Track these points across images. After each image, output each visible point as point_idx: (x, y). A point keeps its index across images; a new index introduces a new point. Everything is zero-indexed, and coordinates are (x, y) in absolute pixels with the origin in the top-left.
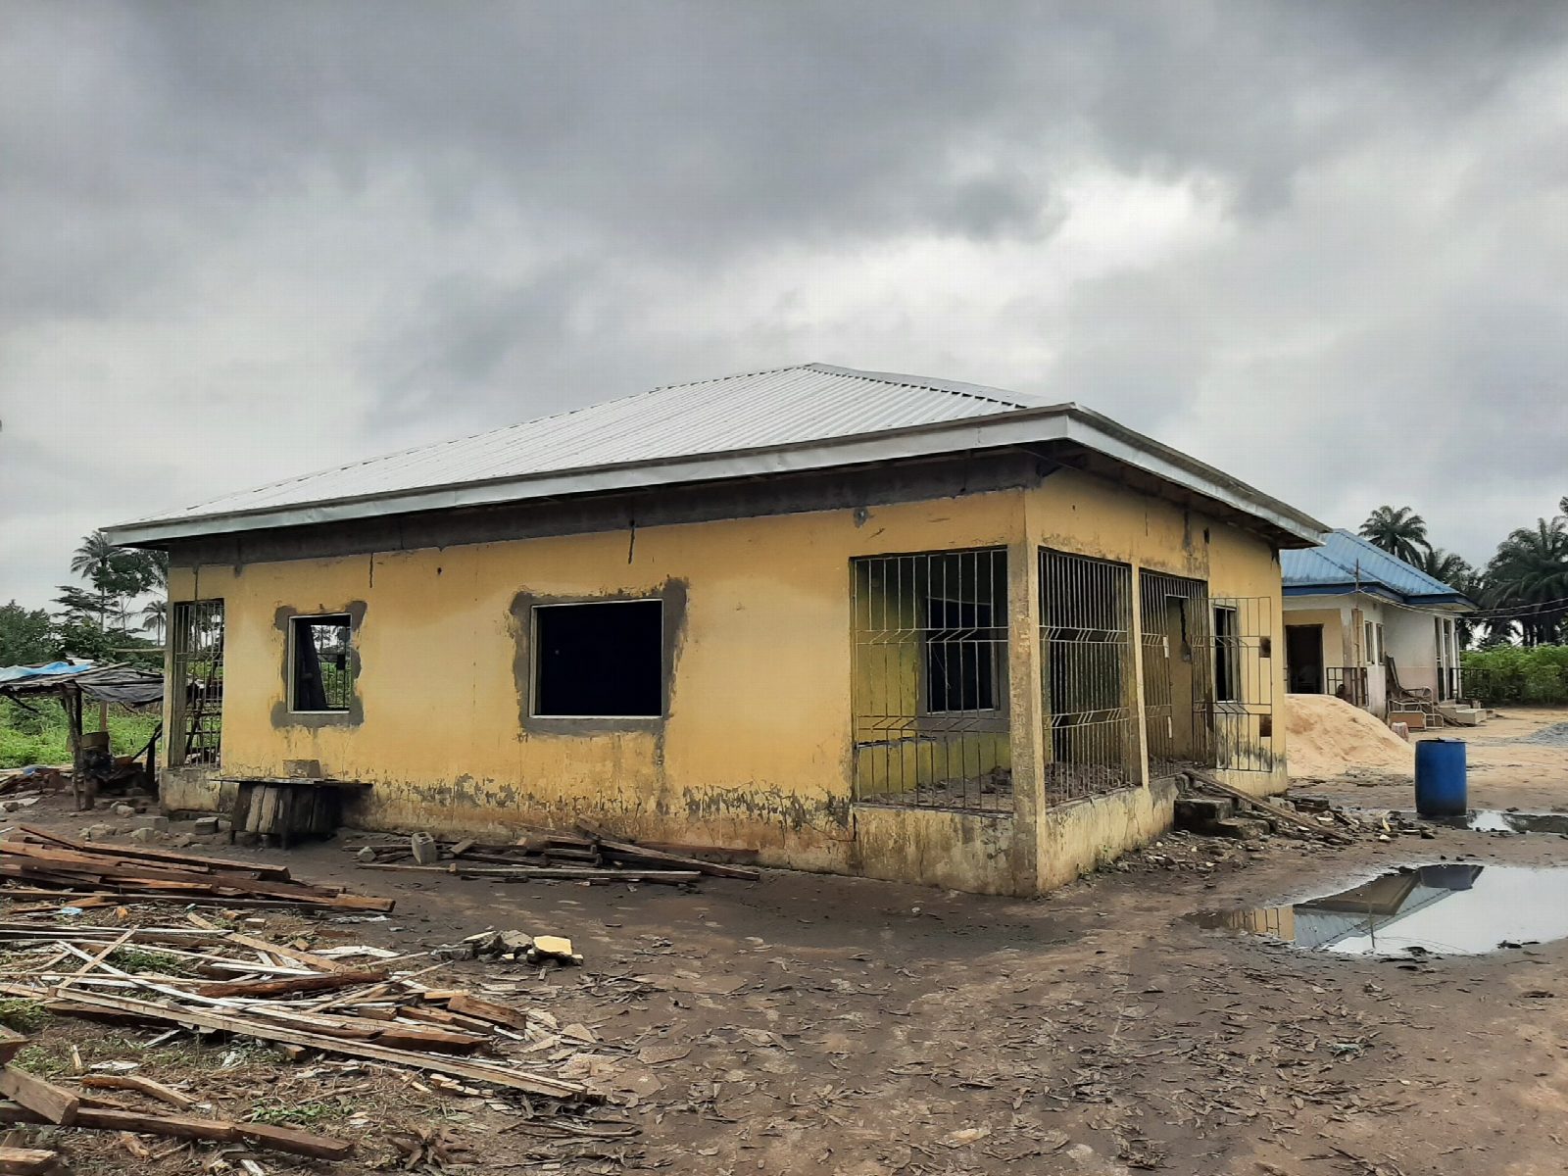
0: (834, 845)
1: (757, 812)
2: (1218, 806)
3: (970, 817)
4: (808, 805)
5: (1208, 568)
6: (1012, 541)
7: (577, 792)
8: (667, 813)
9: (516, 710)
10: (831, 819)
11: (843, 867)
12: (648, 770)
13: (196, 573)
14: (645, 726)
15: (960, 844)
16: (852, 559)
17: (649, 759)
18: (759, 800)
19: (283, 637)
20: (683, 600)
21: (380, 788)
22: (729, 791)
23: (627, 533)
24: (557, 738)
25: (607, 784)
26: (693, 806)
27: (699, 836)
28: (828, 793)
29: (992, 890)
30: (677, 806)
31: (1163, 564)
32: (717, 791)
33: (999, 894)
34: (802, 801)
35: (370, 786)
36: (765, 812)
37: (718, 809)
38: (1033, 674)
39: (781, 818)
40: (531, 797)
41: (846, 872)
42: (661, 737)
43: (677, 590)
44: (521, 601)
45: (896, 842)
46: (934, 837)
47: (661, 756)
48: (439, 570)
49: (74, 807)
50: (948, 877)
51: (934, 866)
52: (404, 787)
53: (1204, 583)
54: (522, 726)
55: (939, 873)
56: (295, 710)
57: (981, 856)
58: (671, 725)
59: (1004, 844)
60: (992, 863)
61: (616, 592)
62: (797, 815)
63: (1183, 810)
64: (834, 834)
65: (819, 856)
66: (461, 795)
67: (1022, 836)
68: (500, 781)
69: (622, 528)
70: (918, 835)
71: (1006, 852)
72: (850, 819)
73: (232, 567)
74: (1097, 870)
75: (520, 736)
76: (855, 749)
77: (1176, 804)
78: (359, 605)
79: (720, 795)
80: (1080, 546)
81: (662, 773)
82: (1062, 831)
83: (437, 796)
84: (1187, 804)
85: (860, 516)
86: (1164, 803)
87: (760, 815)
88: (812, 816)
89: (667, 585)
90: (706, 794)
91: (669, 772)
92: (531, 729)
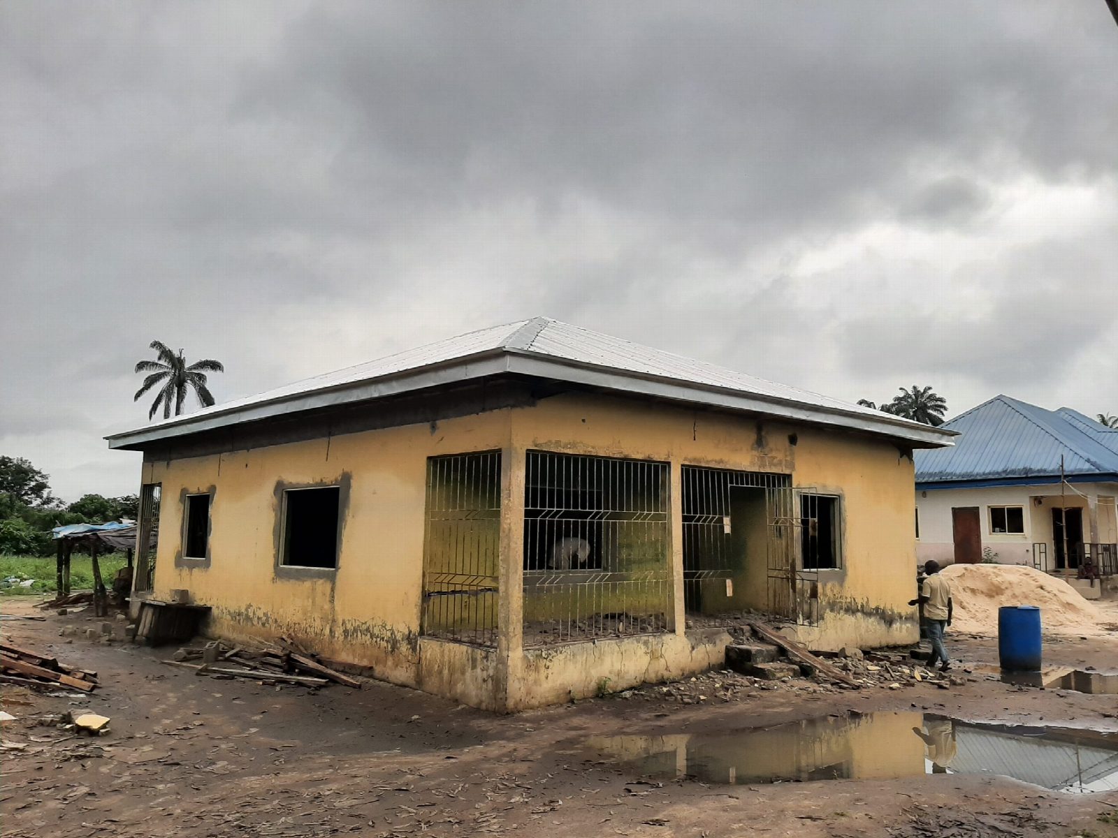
0: (409, 666)
1: (375, 639)
2: (753, 652)
3: (476, 650)
4: (399, 637)
5: (794, 465)
6: (504, 446)
7: (296, 619)
8: (334, 637)
9: (271, 561)
10: (409, 647)
11: (412, 682)
12: (327, 606)
13: (153, 466)
14: (320, 576)
15: (470, 669)
16: (429, 458)
17: (328, 599)
18: (376, 631)
19: (182, 508)
20: (348, 487)
21: (215, 611)
22: (363, 624)
23: (326, 439)
24: (289, 581)
25: (309, 615)
26: (346, 632)
27: (348, 655)
28: (409, 628)
29: (484, 706)
30: (339, 632)
31: (721, 461)
32: (358, 623)
33: (487, 710)
34: (396, 633)
35: (210, 608)
36: (379, 639)
37: (357, 636)
38: (513, 545)
39: (386, 645)
40: (276, 621)
41: (414, 686)
42: (334, 583)
43: (347, 478)
44: (280, 486)
45: (439, 666)
46: (458, 664)
47: (333, 597)
48: (247, 465)
49: (94, 614)
50: (463, 694)
51: (456, 685)
52: (224, 611)
53: (790, 476)
54: (275, 572)
55: (458, 691)
56: (187, 556)
57: (480, 680)
58: (340, 574)
59: (491, 672)
60: (484, 686)
61: (319, 481)
62: (393, 643)
63: (731, 654)
64: (410, 658)
65: (402, 674)
66: (248, 618)
67: (500, 666)
68: (263, 610)
69: (325, 436)
70: (450, 662)
71: (492, 677)
72: (418, 648)
73: (166, 462)
74: (597, 696)
75: (273, 579)
76: (426, 596)
77: (728, 650)
78: (213, 488)
79: (358, 626)
80: (590, 449)
81: (333, 608)
82: (548, 664)
83: (238, 618)
84: (733, 648)
85: (434, 427)
86: (709, 647)
87: (376, 642)
88: (400, 644)
89: (342, 476)
90: (352, 625)
91: (336, 608)
92: (279, 574)
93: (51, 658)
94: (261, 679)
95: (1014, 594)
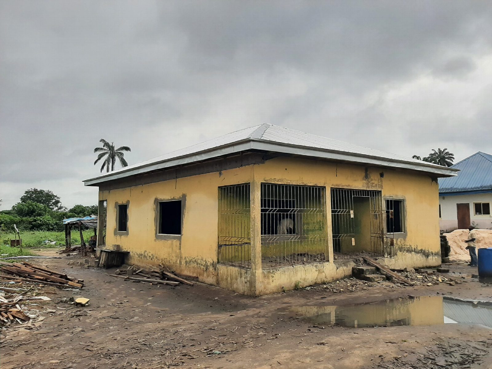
0: (214, 277)
1: (198, 265)
2: (365, 270)
3: (242, 270)
4: (209, 264)
5: (382, 186)
6: (251, 182)
7: (165, 257)
8: (181, 264)
9: (154, 232)
10: (213, 268)
11: (215, 283)
12: (178, 251)
13: (103, 193)
14: (174, 238)
15: (239, 278)
16: (219, 187)
17: (178, 248)
18: (199, 262)
19: (116, 210)
20: (185, 200)
21: (131, 254)
22: (193, 258)
24: (161, 240)
25: (171, 255)
26: (186, 262)
27: (187, 272)
28: (213, 260)
29: (246, 294)
30: (183, 262)
33: (247, 295)
34: (207, 262)
35: (129, 252)
36: (200, 265)
37: (191, 264)
38: (256, 224)
39: (203, 267)
40: (157, 258)
41: (216, 285)
42: (180, 241)
43: (184, 196)
44: (156, 200)
45: (226, 276)
46: (234, 276)
47: (180, 247)
48: (142, 192)
49: (81, 255)
50: (237, 288)
51: (234, 285)
52: (135, 253)
53: (381, 191)
54: (156, 237)
55: (235, 287)
56: (119, 231)
57: (244, 282)
58: (183, 237)
59: (248, 279)
60: (246, 285)
61: (173, 198)
62: (206, 267)
63: (355, 271)
64: (214, 273)
65: (211, 280)
66: (145, 256)
67: (252, 276)
68: (151, 253)
69: (174, 179)
70: (231, 275)
71: (249, 281)
72: (217, 269)
73: (108, 191)
74: (295, 289)
75: (155, 240)
76: (220, 246)
77: (353, 269)
78: (128, 202)
79: (191, 259)
80: (289, 182)
81: (180, 252)
82: (273, 275)
83: (141, 256)
84: (356, 268)
85: (220, 174)
86: (345, 268)
87: (199, 266)
88: (209, 267)
89: (182, 196)
90: (189, 259)
91: (182, 252)
92: (157, 237)
93: (64, 275)
94: (151, 282)
95: (485, 243)
